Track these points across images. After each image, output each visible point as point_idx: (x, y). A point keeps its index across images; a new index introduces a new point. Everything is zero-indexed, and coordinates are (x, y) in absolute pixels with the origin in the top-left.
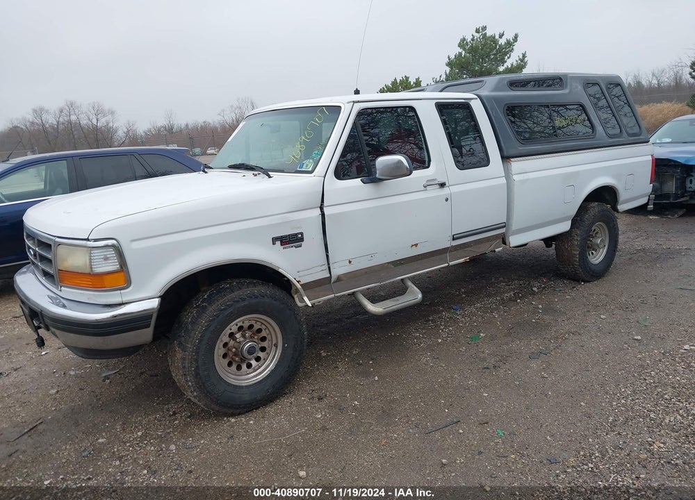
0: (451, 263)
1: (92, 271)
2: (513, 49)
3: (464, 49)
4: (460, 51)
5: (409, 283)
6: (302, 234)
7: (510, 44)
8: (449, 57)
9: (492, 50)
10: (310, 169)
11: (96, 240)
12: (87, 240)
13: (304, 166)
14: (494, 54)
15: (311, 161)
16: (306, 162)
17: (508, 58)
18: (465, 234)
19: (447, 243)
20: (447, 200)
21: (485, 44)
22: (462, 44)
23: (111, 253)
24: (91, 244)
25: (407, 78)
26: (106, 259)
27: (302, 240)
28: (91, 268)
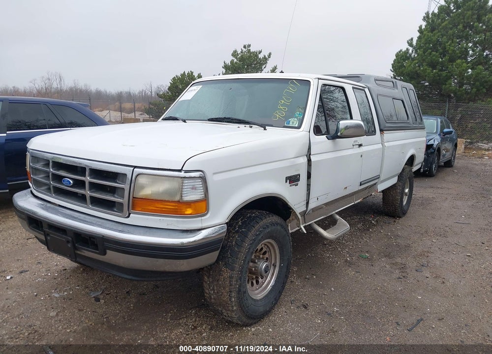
0: (356, 202)
1: (182, 199)
2: (267, 62)
3: (236, 58)
4: (234, 58)
5: (337, 217)
6: (299, 175)
7: (265, 60)
8: (224, 62)
9: (254, 61)
10: (297, 125)
11: (186, 172)
12: (180, 171)
13: (291, 123)
14: (255, 64)
15: (296, 119)
16: (291, 120)
17: (265, 68)
18: (366, 181)
19: (358, 188)
20: (361, 156)
21: (250, 57)
22: (235, 54)
23: (199, 184)
24: (182, 174)
25: (192, 73)
26: (194, 188)
27: (298, 180)
28: (182, 196)
